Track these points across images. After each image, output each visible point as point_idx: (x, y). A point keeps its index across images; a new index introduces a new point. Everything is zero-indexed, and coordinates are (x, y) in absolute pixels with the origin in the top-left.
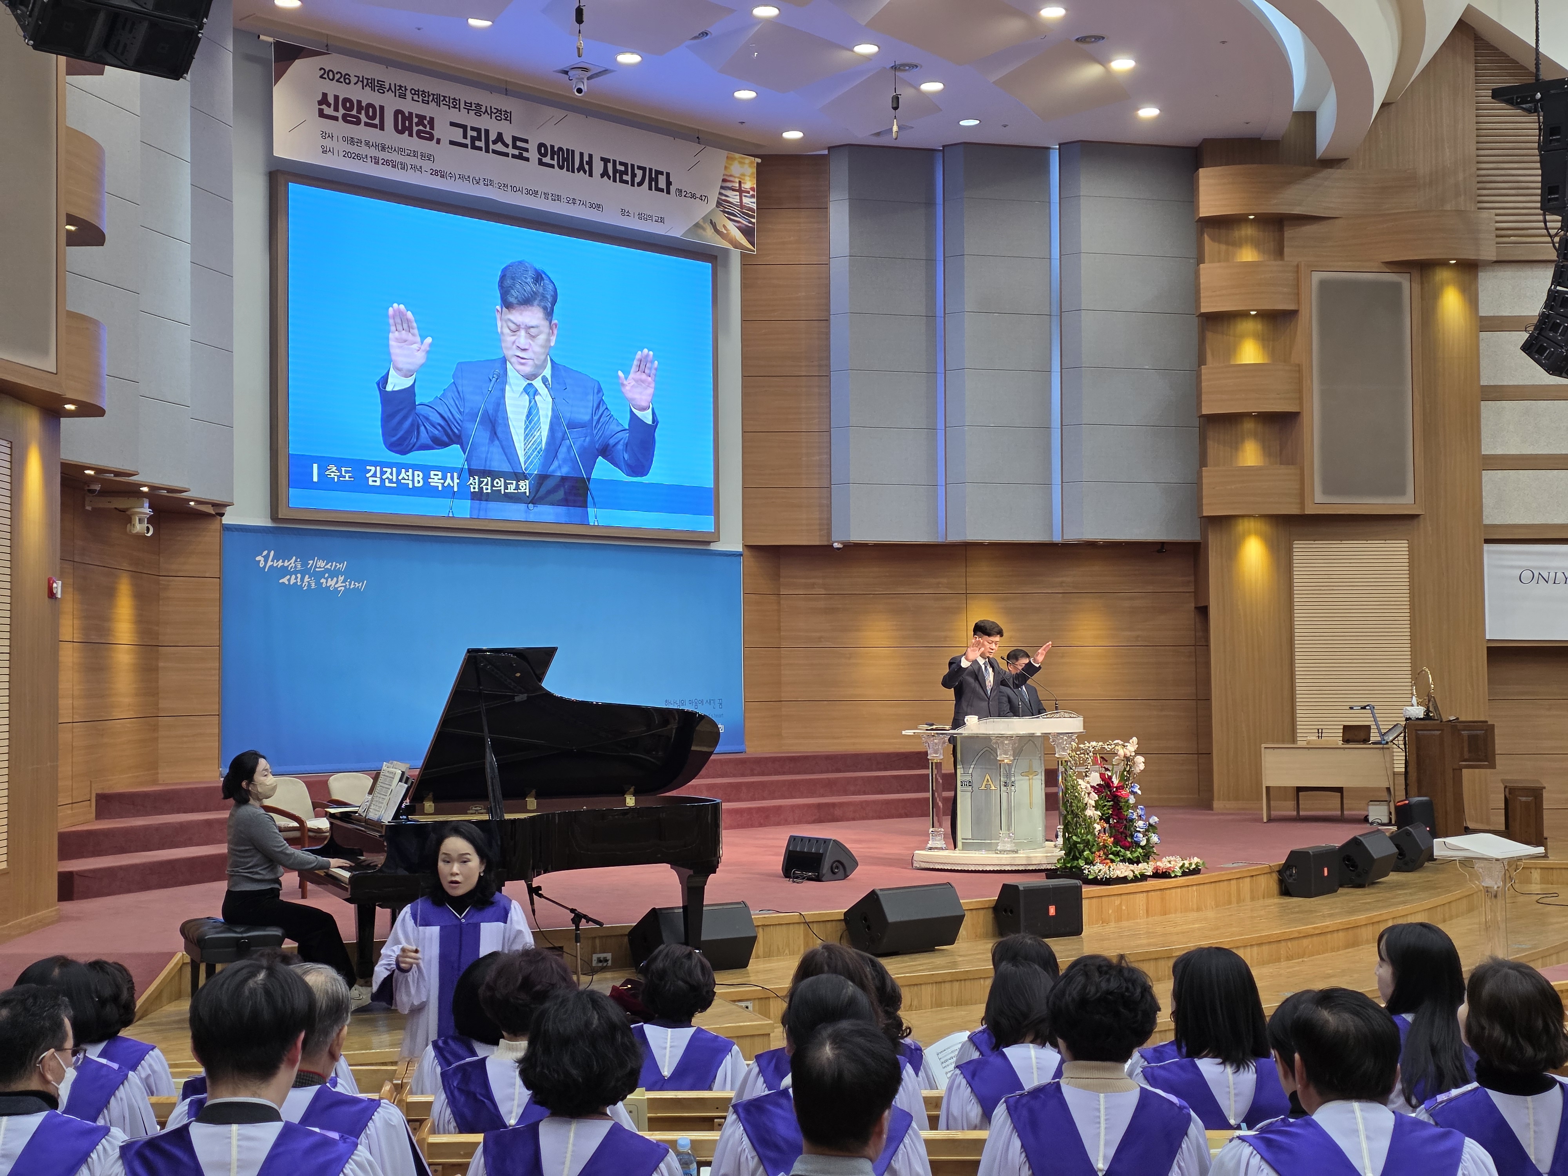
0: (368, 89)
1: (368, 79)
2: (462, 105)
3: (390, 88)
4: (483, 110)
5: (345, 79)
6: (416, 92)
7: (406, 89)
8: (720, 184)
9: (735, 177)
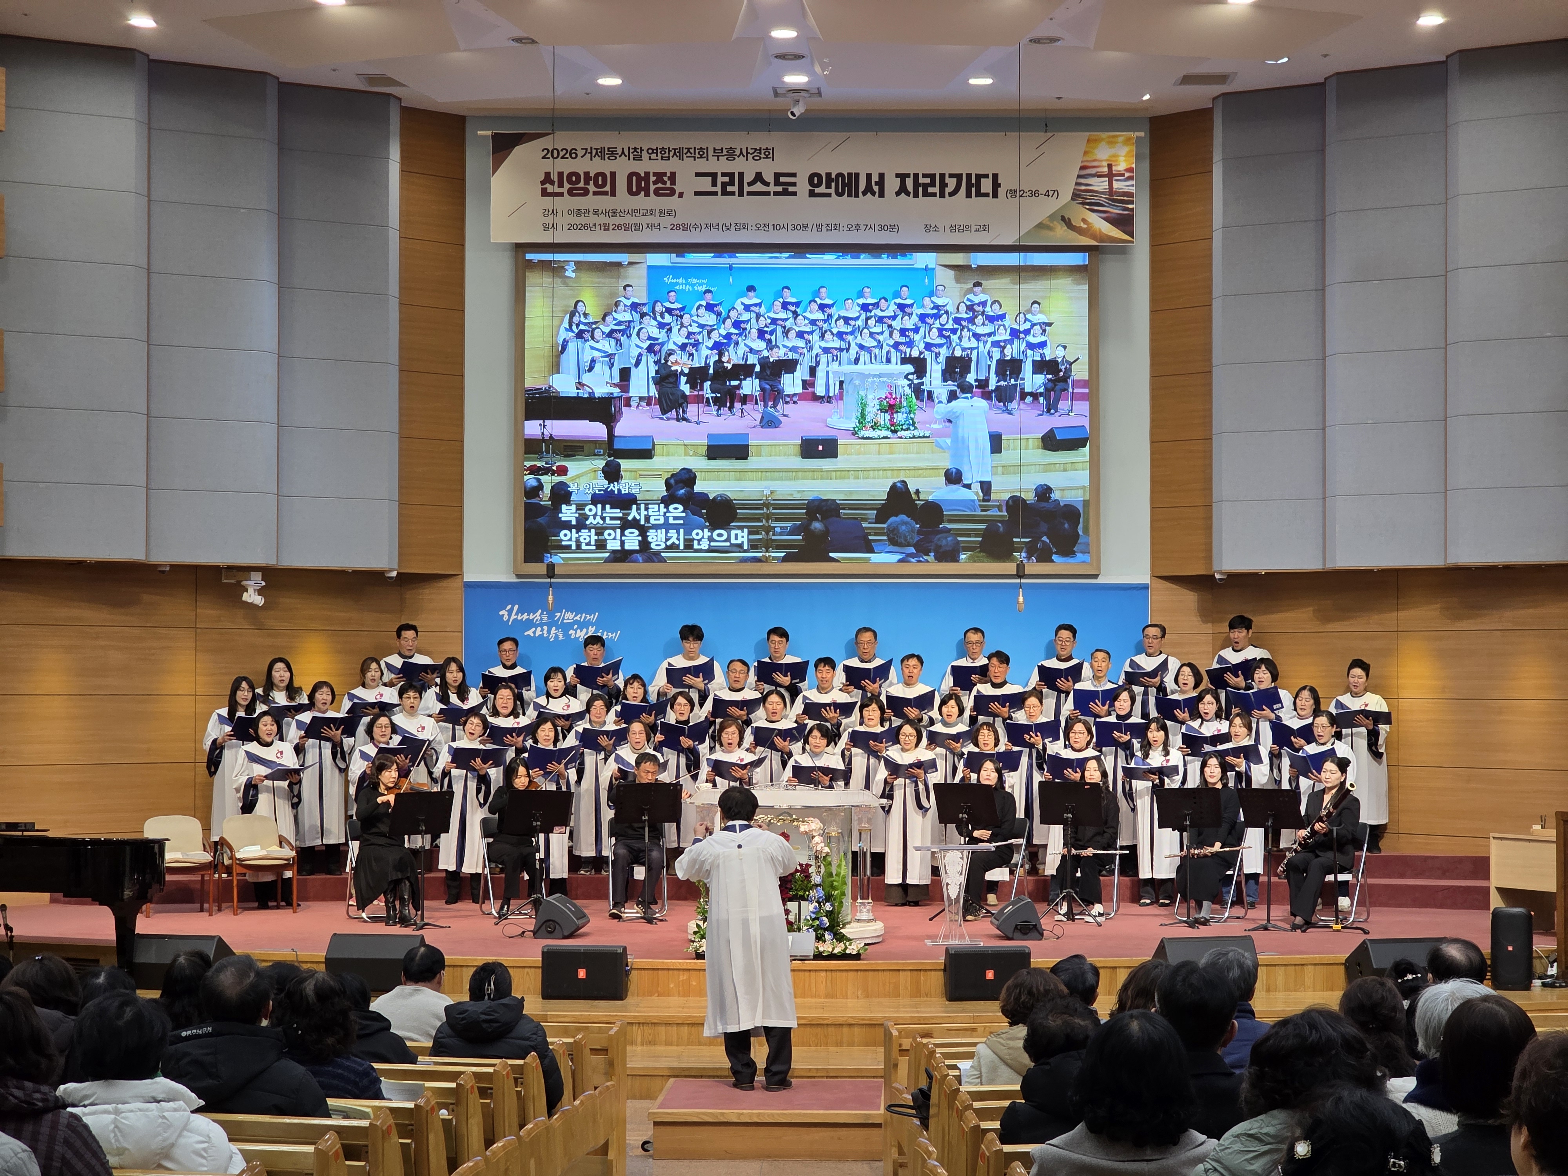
0: (597, 159)
1: (597, 149)
2: (711, 152)
3: (623, 152)
4: (738, 152)
5: (572, 153)
6: (655, 151)
7: (642, 150)
8: (1076, 172)
9: (1101, 161)
